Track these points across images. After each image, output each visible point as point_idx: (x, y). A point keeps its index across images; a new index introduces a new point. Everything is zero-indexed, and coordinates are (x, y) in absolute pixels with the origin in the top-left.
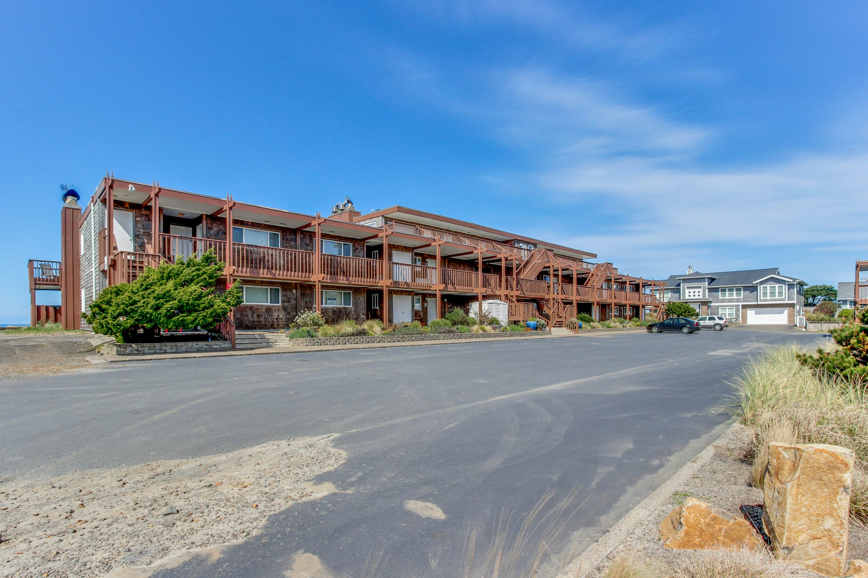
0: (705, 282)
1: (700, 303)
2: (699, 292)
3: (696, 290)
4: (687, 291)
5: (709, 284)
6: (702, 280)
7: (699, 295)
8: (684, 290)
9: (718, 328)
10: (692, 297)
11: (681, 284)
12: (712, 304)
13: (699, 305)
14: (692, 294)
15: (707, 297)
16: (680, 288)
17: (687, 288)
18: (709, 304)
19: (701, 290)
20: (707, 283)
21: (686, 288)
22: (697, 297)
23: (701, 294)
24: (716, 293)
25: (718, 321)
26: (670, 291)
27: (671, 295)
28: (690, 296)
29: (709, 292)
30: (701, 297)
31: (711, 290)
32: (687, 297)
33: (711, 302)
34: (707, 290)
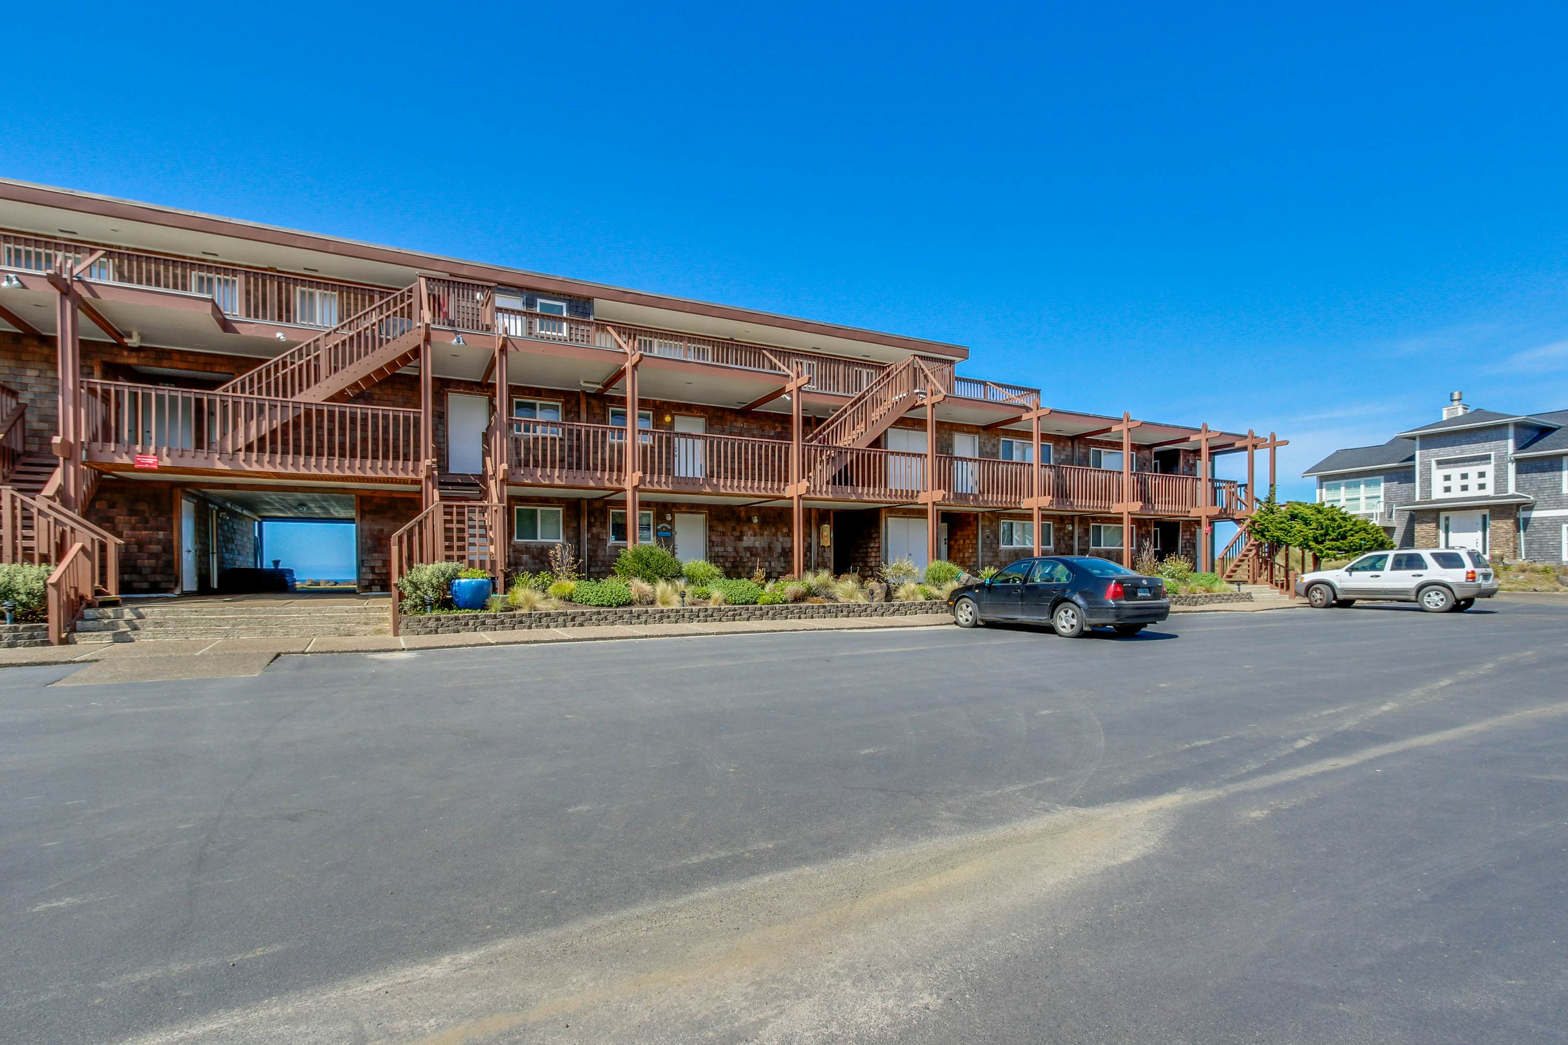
0: (1506, 438)
1: (1487, 512)
2: (1482, 475)
3: (1473, 470)
4: (1437, 475)
5: (1520, 447)
6: (1495, 431)
7: (1482, 487)
8: (1427, 470)
9: (1434, 600)
10: (1456, 493)
11: (1418, 453)
12: (1535, 514)
13: (1484, 517)
14: (1456, 483)
15: (1511, 490)
16: (1414, 466)
17: (1440, 463)
18: (1522, 515)
19: (1489, 469)
20: (1511, 443)
21: (1434, 465)
22: (1473, 492)
23: (1489, 480)
24: (1547, 476)
25: (1434, 572)
26: (1382, 477)
27: (1387, 490)
28: (1447, 489)
29: (1519, 471)
30: (1490, 491)
31: (1523, 466)
32: (1437, 493)
33: (1530, 507)
34: (1512, 468)
